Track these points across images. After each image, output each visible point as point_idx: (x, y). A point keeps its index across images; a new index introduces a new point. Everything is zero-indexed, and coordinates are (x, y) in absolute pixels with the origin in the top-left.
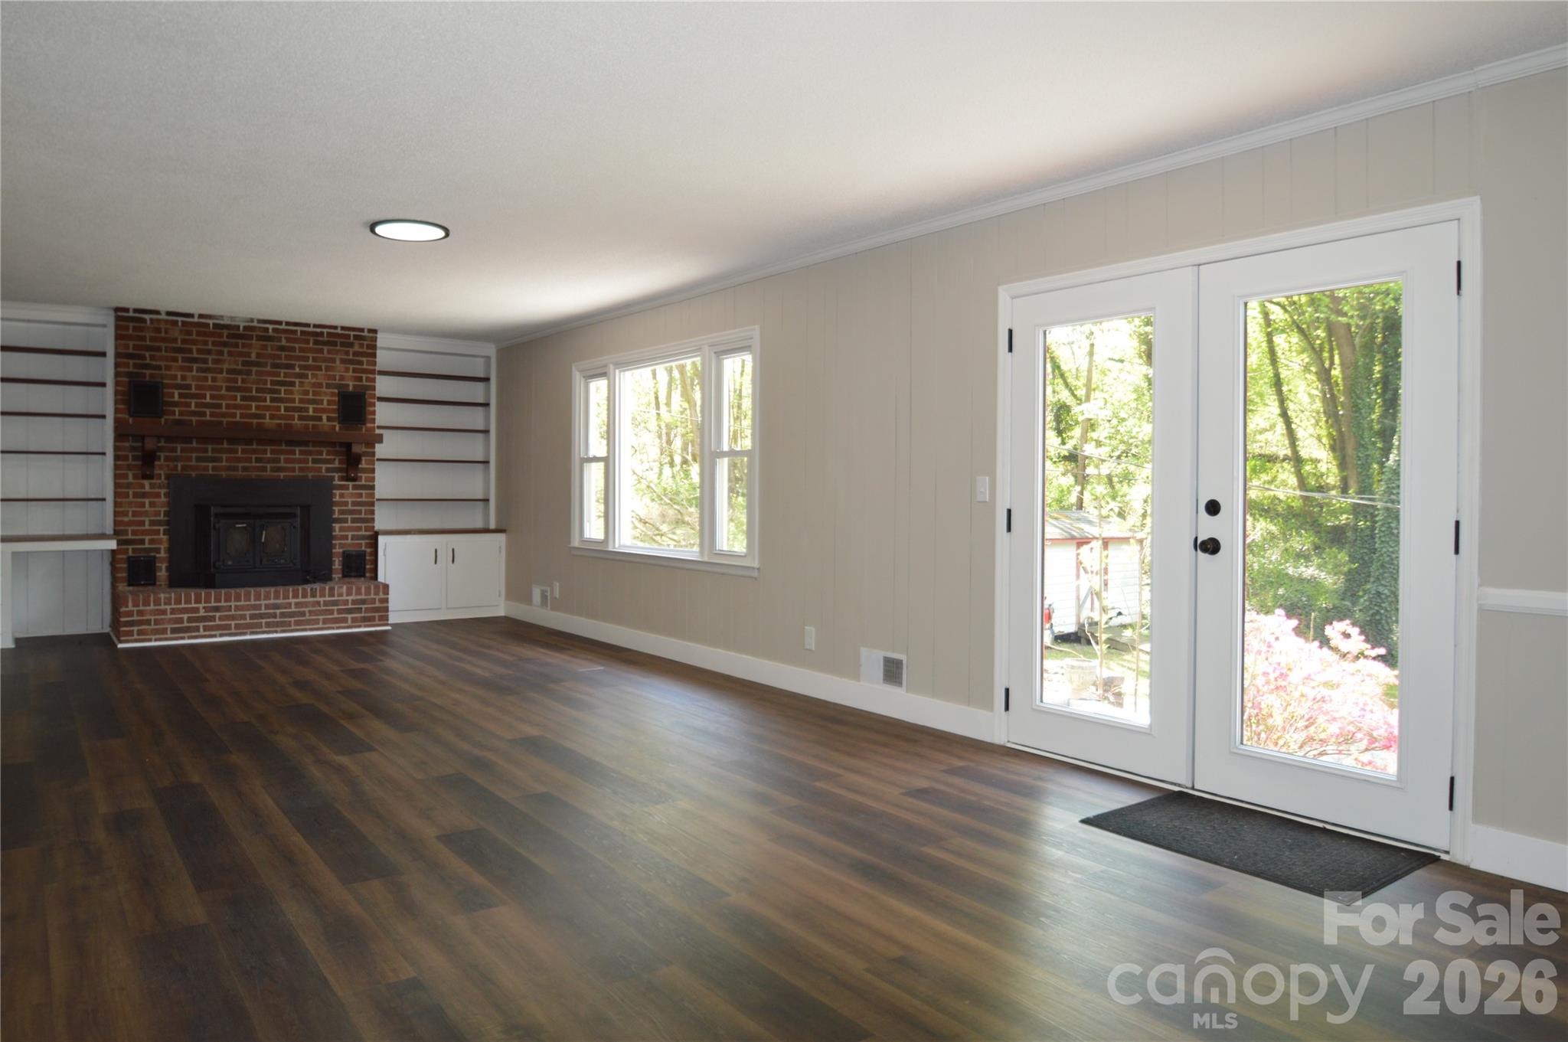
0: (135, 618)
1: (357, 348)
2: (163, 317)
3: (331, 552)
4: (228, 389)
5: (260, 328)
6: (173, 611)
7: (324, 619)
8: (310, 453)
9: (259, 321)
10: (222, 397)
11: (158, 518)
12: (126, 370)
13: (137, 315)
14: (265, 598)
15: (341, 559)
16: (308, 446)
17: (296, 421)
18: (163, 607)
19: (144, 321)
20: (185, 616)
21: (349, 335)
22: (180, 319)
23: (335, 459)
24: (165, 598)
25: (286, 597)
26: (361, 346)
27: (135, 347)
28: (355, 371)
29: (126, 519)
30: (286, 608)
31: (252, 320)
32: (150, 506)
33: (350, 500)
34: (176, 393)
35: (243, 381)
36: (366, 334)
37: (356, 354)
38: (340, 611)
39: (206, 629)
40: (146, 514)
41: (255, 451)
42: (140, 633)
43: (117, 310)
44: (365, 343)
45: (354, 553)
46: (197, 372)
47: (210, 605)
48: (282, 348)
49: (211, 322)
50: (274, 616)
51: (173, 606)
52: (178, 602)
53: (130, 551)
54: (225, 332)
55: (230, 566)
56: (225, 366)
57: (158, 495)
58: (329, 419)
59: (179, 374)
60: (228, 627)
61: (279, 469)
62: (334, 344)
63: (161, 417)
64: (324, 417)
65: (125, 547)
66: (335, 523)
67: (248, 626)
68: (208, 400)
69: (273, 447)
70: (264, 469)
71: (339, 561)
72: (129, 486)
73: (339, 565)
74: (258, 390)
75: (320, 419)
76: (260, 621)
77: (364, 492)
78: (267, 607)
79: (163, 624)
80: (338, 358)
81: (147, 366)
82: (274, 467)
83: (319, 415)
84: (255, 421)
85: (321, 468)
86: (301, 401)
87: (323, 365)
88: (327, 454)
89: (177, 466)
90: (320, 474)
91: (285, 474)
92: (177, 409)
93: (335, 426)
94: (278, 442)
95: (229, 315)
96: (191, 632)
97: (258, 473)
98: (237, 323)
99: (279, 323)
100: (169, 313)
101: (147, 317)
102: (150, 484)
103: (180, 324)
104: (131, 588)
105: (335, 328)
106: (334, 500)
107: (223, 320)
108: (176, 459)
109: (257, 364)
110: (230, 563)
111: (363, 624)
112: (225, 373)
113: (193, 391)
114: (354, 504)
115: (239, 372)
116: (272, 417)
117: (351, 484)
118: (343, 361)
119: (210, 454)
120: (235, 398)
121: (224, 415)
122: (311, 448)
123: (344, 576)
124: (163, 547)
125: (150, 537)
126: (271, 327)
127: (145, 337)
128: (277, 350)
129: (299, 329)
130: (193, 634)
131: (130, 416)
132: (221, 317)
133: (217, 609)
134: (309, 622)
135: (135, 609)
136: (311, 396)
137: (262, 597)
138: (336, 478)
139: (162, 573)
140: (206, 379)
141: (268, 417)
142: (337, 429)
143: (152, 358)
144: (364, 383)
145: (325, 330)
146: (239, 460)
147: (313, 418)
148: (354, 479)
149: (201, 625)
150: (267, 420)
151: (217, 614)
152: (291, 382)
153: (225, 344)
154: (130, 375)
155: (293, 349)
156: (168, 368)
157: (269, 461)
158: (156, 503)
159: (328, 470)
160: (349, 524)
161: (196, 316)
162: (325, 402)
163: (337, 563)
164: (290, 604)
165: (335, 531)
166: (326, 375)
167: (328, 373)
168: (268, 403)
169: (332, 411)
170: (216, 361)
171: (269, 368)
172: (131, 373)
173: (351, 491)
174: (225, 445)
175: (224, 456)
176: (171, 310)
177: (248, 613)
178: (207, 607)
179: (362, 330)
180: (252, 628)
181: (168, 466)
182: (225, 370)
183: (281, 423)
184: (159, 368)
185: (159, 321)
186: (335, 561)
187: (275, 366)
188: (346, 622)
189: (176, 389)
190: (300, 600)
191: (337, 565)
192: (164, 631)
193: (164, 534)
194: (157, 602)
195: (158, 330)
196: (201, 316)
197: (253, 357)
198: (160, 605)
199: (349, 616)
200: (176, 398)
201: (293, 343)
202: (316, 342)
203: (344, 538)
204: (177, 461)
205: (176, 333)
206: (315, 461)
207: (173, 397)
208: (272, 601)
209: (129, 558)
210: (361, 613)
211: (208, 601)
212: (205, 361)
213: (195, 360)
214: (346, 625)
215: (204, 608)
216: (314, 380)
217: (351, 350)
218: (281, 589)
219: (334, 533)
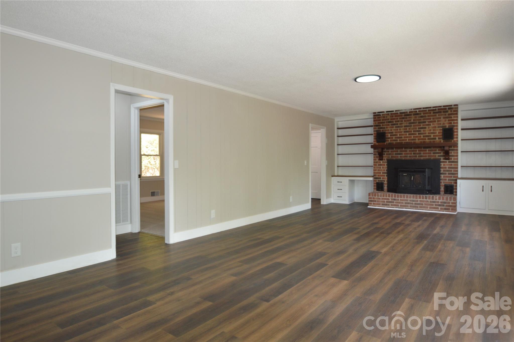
0: (372, 199)
1: (449, 112)
2: (385, 113)
3: (440, 185)
4: (404, 132)
5: (414, 111)
6: (382, 199)
7: (430, 207)
8: (432, 150)
9: (414, 109)
10: (402, 135)
11: (384, 172)
12: (376, 130)
13: (378, 114)
14: (410, 198)
15: (444, 187)
16: (431, 148)
17: (427, 140)
18: (379, 197)
19: (380, 115)
20: (386, 201)
21: (446, 108)
22: (390, 113)
23: (441, 152)
24: (380, 195)
25: (417, 198)
26: (451, 111)
27: (378, 123)
28: (449, 120)
29: (376, 172)
30: (416, 202)
31: (411, 109)
32: (382, 168)
33: (447, 167)
34: (389, 135)
35: (409, 129)
36: (453, 107)
37: (449, 114)
38: (436, 205)
39: (392, 205)
40: (381, 170)
41: (413, 151)
42: (374, 204)
43: (374, 113)
44: (453, 110)
45: (448, 185)
46: (395, 128)
47: (392, 198)
48: (422, 117)
49: (399, 112)
50: (413, 204)
51: (382, 197)
52: (384, 196)
53: (377, 181)
54: (403, 114)
55: (403, 187)
56: (403, 125)
57: (384, 165)
58: (439, 138)
59: (390, 129)
60: (398, 205)
61: (421, 156)
62: (441, 112)
63: (385, 142)
64: (437, 138)
65: (376, 179)
66: (441, 174)
67: (404, 206)
68: (398, 136)
69: (419, 149)
70: (416, 156)
71: (443, 188)
72: (377, 162)
73: (443, 189)
74: (414, 131)
75: (435, 139)
76: (408, 205)
77: (453, 164)
78: (410, 200)
79: (380, 202)
80: (442, 117)
81: (381, 128)
82: (420, 156)
83: (435, 137)
84: (413, 141)
85: (436, 155)
86: (429, 133)
87: (436, 120)
88: (438, 151)
89: (389, 156)
90: (436, 158)
91: (423, 158)
92: (389, 140)
93: (441, 141)
94: (421, 147)
95: (404, 109)
96: (387, 205)
97: (414, 158)
98: (407, 111)
99: (421, 108)
100: (387, 112)
101: (381, 114)
102: (382, 162)
103: (390, 114)
104: (377, 191)
105: (441, 106)
106: (441, 166)
107: (402, 111)
108: (390, 154)
109: (413, 123)
110: (403, 186)
111: (445, 211)
112: (403, 127)
113: (394, 134)
114: (449, 168)
115: (408, 126)
116: (418, 139)
117: (447, 161)
118: (444, 118)
119: (399, 152)
120: (406, 134)
121: (403, 140)
122: (432, 149)
123: (445, 193)
124: (386, 180)
125: (382, 177)
126: (417, 110)
127: (380, 120)
128: (420, 118)
129: (427, 109)
130: (388, 206)
131: (377, 143)
132: (402, 110)
133: (395, 200)
134: (424, 207)
135: (372, 197)
136: (432, 131)
137: (409, 197)
138: (442, 159)
139: (386, 188)
140: (398, 130)
141: (417, 140)
142: (442, 142)
143: (383, 125)
144: (453, 124)
145: (437, 108)
146: (408, 154)
147: (433, 139)
148: (448, 159)
149: (390, 204)
150: (417, 141)
151: (395, 201)
152: (425, 127)
153: (403, 118)
154: (377, 131)
155: (425, 116)
156: (387, 128)
157: (418, 154)
158: (384, 167)
159: (439, 156)
160: (447, 175)
161: (394, 111)
162: (437, 133)
163: (442, 188)
164: (418, 200)
165: (441, 177)
166: (437, 123)
167: (438, 123)
168: (417, 135)
169: (440, 136)
170: (401, 124)
171: (417, 124)
172: (377, 130)
173: (447, 163)
174: (404, 149)
175: (403, 153)
176: (387, 111)
177: (404, 202)
178: (392, 199)
179: (451, 106)
180: (406, 207)
181: (387, 156)
182: (403, 126)
183: (421, 141)
184: (384, 128)
185: (384, 114)
186: (441, 188)
187: (419, 123)
188: (438, 209)
189: (389, 134)
190: (421, 199)
191: (442, 189)
192: (380, 204)
193: (386, 176)
194: (378, 196)
195: (384, 117)
196: (396, 111)
197: (412, 121)
198: (379, 196)
199: (440, 207)
200: (389, 136)
201: (426, 114)
202: (434, 113)
203: (445, 180)
204: (390, 155)
205: (389, 117)
206: (434, 153)
207: (388, 136)
208: (412, 199)
209: (377, 183)
210: (444, 206)
211: (392, 197)
212: (397, 124)
213: (394, 124)
214: (438, 210)
215: (391, 199)
216: (433, 126)
217: (447, 114)
218: (415, 195)
219: (441, 178)
